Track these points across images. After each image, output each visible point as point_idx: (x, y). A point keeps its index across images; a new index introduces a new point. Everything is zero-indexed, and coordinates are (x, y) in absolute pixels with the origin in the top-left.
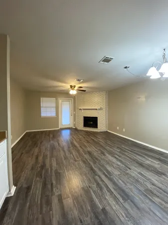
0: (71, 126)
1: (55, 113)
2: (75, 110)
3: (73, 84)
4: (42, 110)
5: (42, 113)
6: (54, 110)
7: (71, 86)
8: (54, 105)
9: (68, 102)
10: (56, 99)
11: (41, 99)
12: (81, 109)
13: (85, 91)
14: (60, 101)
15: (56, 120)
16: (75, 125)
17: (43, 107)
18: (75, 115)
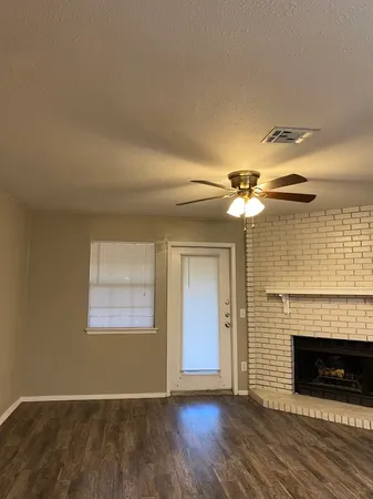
0: (224, 384)
1: (149, 312)
2: (244, 302)
3: (244, 166)
4: (96, 296)
5: (92, 312)
6: (145, 298)
7: (235, 179)
8: (146, 274)
9: (212, 261)
10: (158, 248)
11: (94, 246)
12: (276, 297)
13: (308, 198)
14: (174, 256)
15: (153, 345)
16: (244, 379)
17: (98, 284)
18: (244, 325)
